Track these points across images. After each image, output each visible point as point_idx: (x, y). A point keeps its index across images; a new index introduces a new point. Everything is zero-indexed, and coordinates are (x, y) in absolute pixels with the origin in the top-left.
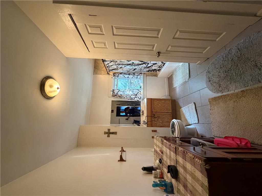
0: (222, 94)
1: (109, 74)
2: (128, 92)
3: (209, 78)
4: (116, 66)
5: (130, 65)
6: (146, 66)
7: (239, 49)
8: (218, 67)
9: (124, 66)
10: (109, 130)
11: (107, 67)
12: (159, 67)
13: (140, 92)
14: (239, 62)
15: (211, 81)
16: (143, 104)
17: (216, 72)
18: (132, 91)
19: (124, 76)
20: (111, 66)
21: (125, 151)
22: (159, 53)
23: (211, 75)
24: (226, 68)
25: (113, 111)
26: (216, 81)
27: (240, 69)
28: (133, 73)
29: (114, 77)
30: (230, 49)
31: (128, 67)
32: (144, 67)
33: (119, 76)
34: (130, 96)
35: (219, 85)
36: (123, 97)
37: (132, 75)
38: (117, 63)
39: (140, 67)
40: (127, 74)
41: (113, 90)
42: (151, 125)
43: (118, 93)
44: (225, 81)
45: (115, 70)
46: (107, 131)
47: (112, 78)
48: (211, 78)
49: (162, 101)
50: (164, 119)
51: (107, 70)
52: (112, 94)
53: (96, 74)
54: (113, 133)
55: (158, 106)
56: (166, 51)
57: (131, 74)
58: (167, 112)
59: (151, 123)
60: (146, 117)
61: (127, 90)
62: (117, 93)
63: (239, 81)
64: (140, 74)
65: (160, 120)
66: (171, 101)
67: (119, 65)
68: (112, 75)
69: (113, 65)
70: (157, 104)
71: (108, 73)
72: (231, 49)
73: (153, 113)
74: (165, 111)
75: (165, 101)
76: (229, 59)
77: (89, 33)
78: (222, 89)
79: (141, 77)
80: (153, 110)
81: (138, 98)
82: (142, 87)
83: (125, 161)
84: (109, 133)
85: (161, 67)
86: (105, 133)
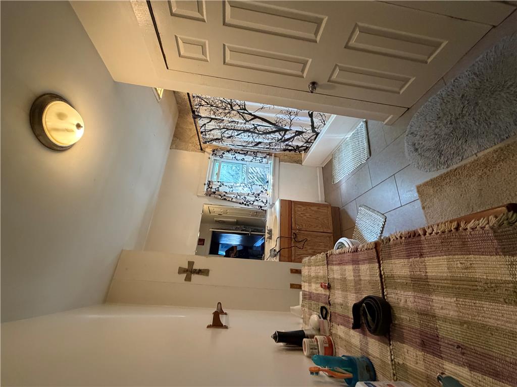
0: (449, 169)
1: (205, 151)
2: (240, 188)
3: (415, 144)
4: (220, 131)
5: (248, 131)
6: (280, 137)
7: (475, 74)
8: (431, 118)
9: (236, 133)
10: (191, 264)
11: (202, 132)
12: (307, 142)
13: (266, 190)
14: (479, 97)
15: (419, 150)
16: (271, 214)
17: (428, 129)
18: (249, 188)
19: (234, 156)
20: (211, 130)
21: (226, 314)
22: (314, 84)
23: (418, 137)
24: (452, 115)
25: (204, 241)
26: (430, 146)
27: (483, 109)
28: (254, 153)
29: (213, 158)
30: (456, 79)
31: (245, 137)
32: (277, 139)
33: (224, 155)
34: (245, 198)
35: (439, 151)
36: (230, 197)
37: (250, 155)
38: (222, 125)
39: (268, 139)
40: (241, 152)
41: (209, 182)
42: (289, 257)
43: (220, 188)
44: (452, 141)
45: (217, 141)
46: (186, 266)
47: (209, 158)
48: (419, 144)
49: (312, 208)
50: (318, 247)
51: (201, 139)
52: (205, 190)
53: (177, 148)
54: (199, 272)
55: (305, 217)
56: (328, 81)
57: (249, 153)
58: (322, 231)
59: (288, 251)
60: (279, 240)
61: (238, 185)
62: (218, 188)
63: (485, 132)
64: (268, 155)
65: (309, 248)
66: (330, 209)
67: (228, 129)
68: (209, 154)
69: (214, 129)
70: (302, 214)
71: (201, 149)
72: (458, 79)
73: (293, 231)
74: (318, 228)
75: (318, 209)
76: (456, 96)
77: (172, 14)
78: (446, 159)
79: (269, 162)
80: (293, 226)
81: (262, 201)
82: (271, 182)
83: (226, 327)
84: (190, 271)
85: (310, 142)
86: (181, 271)
